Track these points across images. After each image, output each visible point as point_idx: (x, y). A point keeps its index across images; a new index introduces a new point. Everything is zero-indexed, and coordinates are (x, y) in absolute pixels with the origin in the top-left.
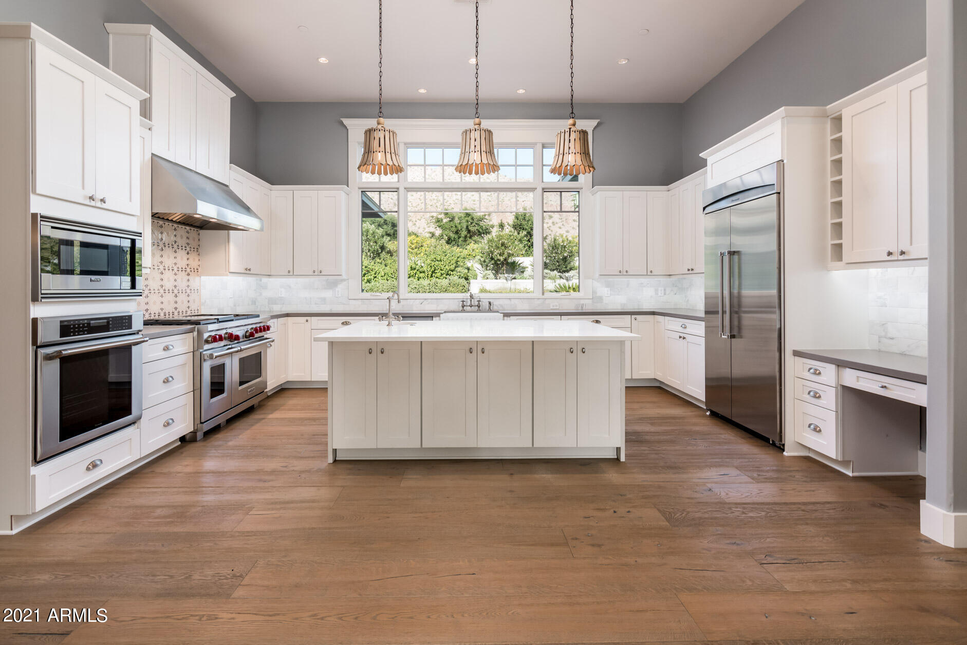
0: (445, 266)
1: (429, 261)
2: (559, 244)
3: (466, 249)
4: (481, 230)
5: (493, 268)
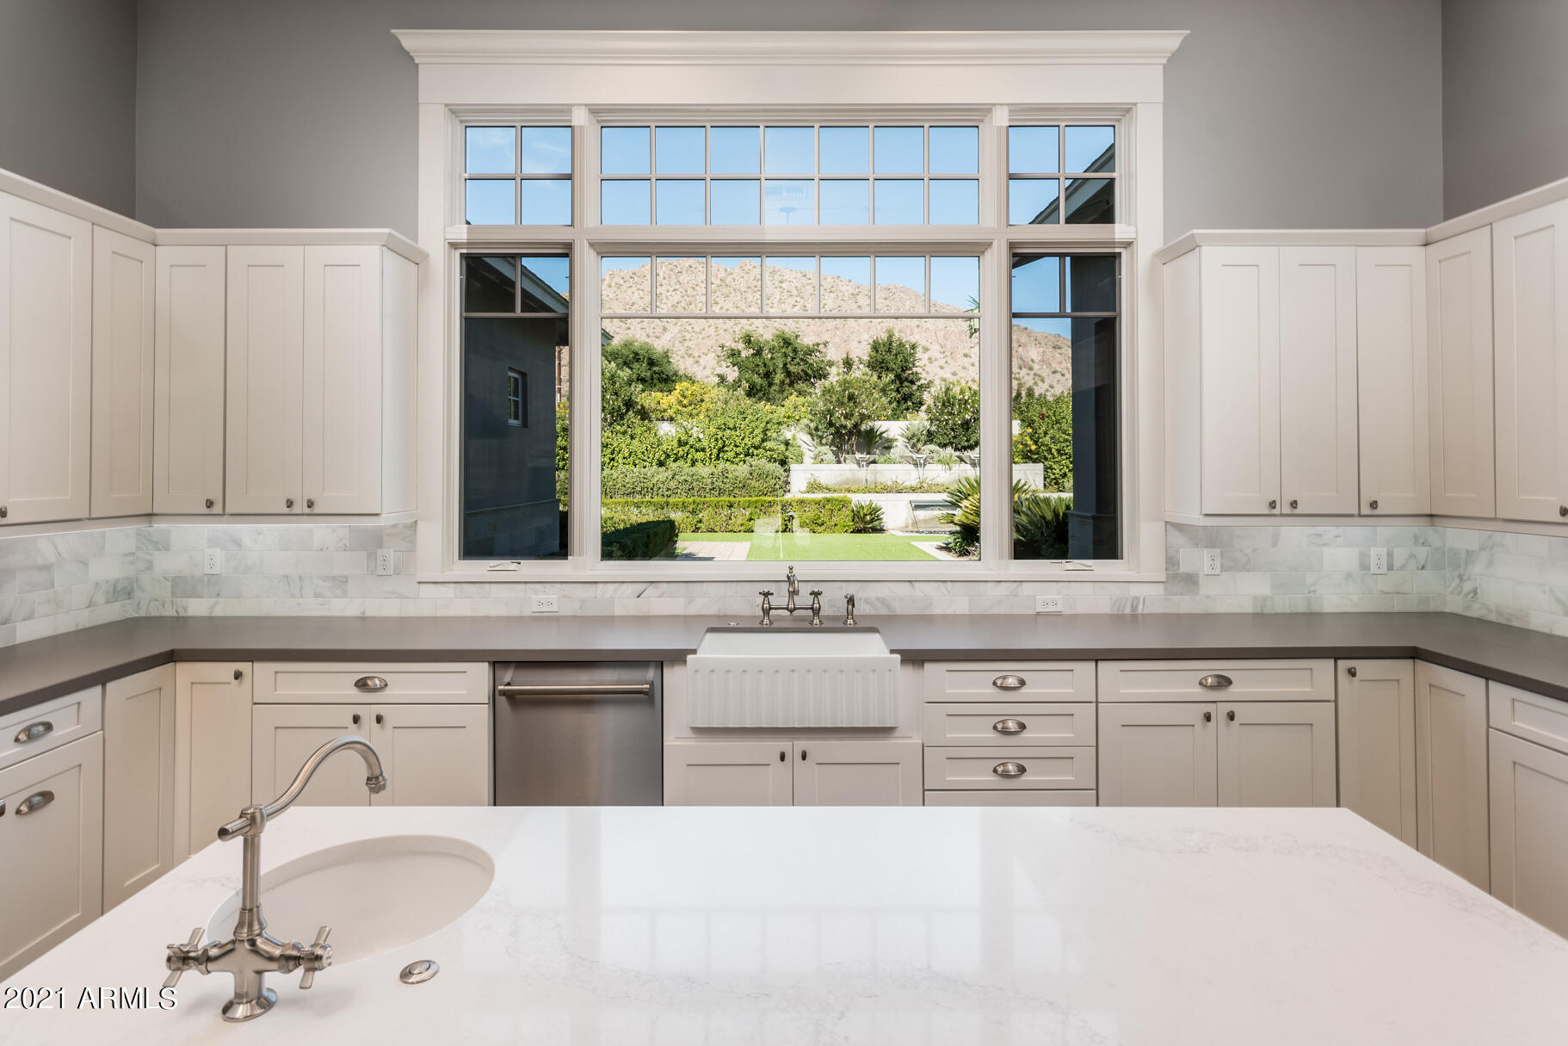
0: (743, 439)
1: (713, 430)
2: (954, 398)
3: (783, 406)
4: (810, 372)
5: (833, 440)
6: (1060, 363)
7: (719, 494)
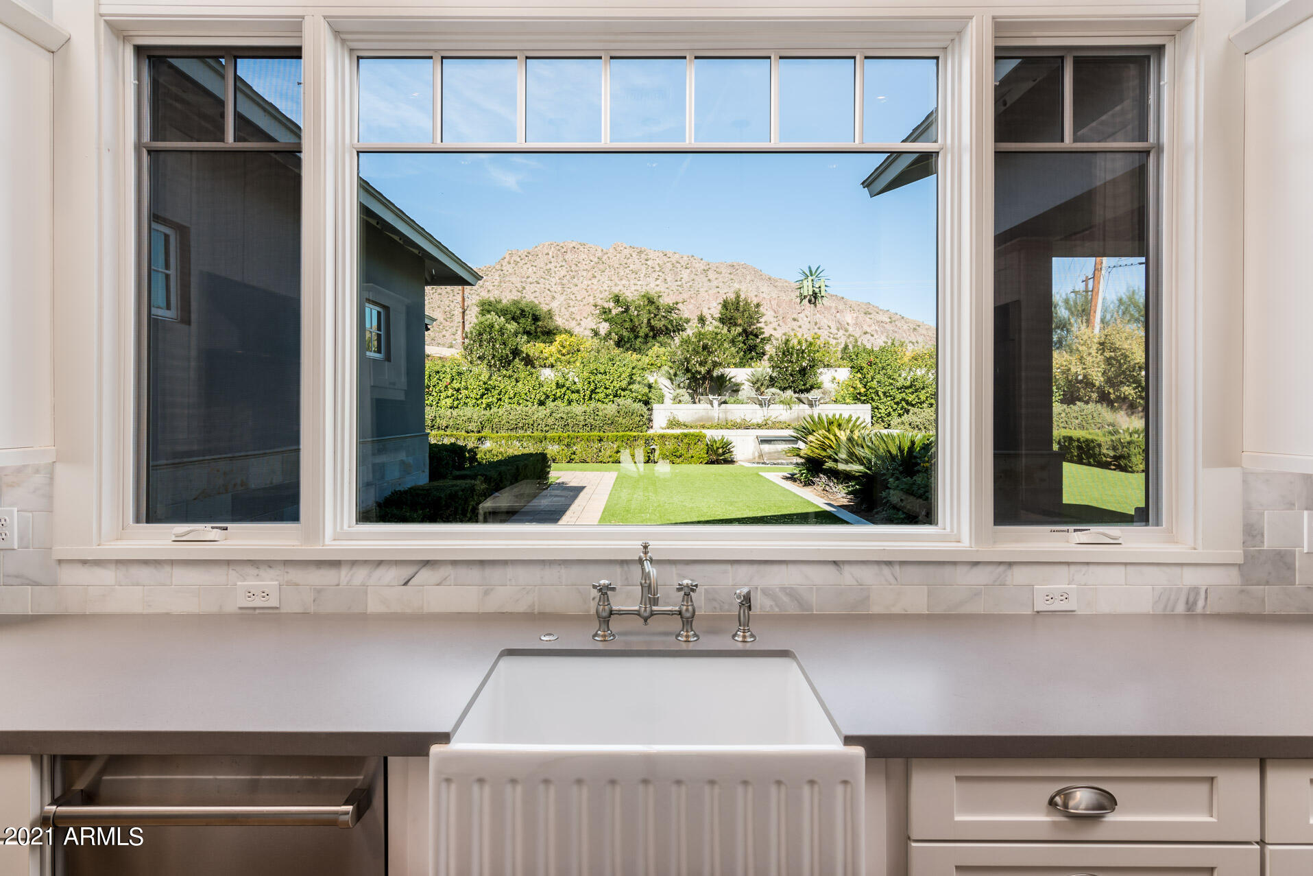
1: (586, 374)
2: (793, 348)
3: (647, 355)
4: (670, 327)
5: (689, 384)
6: (870, 326)
7: (591, 429)
